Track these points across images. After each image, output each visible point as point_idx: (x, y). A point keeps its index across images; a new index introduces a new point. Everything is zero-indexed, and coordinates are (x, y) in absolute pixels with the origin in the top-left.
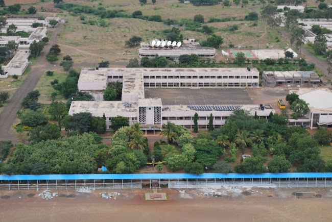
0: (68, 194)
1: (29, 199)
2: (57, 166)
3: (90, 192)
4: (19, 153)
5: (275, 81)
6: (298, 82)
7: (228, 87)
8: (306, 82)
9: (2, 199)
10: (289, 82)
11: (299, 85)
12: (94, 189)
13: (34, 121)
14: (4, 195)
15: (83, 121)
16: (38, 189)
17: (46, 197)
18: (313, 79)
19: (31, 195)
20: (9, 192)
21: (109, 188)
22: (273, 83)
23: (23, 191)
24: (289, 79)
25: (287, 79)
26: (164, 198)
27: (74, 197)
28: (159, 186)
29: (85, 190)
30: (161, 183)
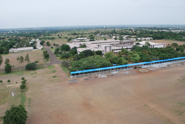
0: (110, 75)
1: (97, 79)
3: (117, 73)
5: (123, 43)
8: (131, 42)
10: (126, 43)
14: (85, 79)
15: (89, 52)
16: (96, 75)
17: (103, 77)
19: (96, 77)
20: (85, 78)
26: (147, 71)
27: (114, 75)
28: (139, 67)
29: (114, 72)
30: (139, 66)
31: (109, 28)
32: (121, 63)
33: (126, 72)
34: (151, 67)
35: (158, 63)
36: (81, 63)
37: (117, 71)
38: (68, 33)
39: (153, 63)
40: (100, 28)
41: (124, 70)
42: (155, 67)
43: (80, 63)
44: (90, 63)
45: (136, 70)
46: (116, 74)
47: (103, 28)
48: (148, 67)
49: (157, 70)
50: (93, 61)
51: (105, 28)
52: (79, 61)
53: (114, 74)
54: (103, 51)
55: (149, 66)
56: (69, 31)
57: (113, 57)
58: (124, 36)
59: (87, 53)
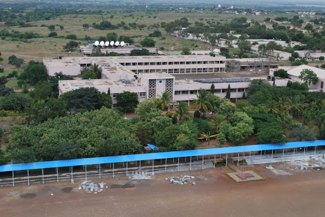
0: (122, 183)
1: (66, 195)
2: (90, 146)
3: (149, 178)
4: (20, 137)
5: (240, 66)
6: (259, 66)
7: (197, 73)
8: (266, 66)
9: (23, 199)
10: (251, 67)
11: (260, 69)
12: (153, 173)
13: (17, 104)
14: (24, 193)
15: (89, 97)
16: (72, 180)
17: (92, 190)
18: (272, 63)
19: (68, 190)
20: (30, 189)
21: (172, 171)
22: (238, 68)
23: (50, 185)
24: (252, 64)
25: (250, 64)
26: (257, 177)
27: (133, 186)
28: (236, 162)
29: (141, 176)
30: (235, 159)
31: (235, 9)
32: (173, 143)
33: (182, 175)
34: (281, 163)
35: (310, 149)
36: (42, 135)
37: (150, 170)
38: (90, 20)
39: (291, 151)
40: (204, 9)
41: (180, 167)
42: (296, 164)
43: (37, 135)
44: (68, 137)
45: (223, 170)
46: (142, 183)
47: (212, 9)
48: (268, 164)
49: (298, 175)
50: (78, 132)
51: (220, 9)
52: (39, 128)
53: (134, 183)
54: (145, 93)
55: (273, 160)
56: (100, 12)
57: (154, 120)
58: (255, 44)
59: (80, 100)
